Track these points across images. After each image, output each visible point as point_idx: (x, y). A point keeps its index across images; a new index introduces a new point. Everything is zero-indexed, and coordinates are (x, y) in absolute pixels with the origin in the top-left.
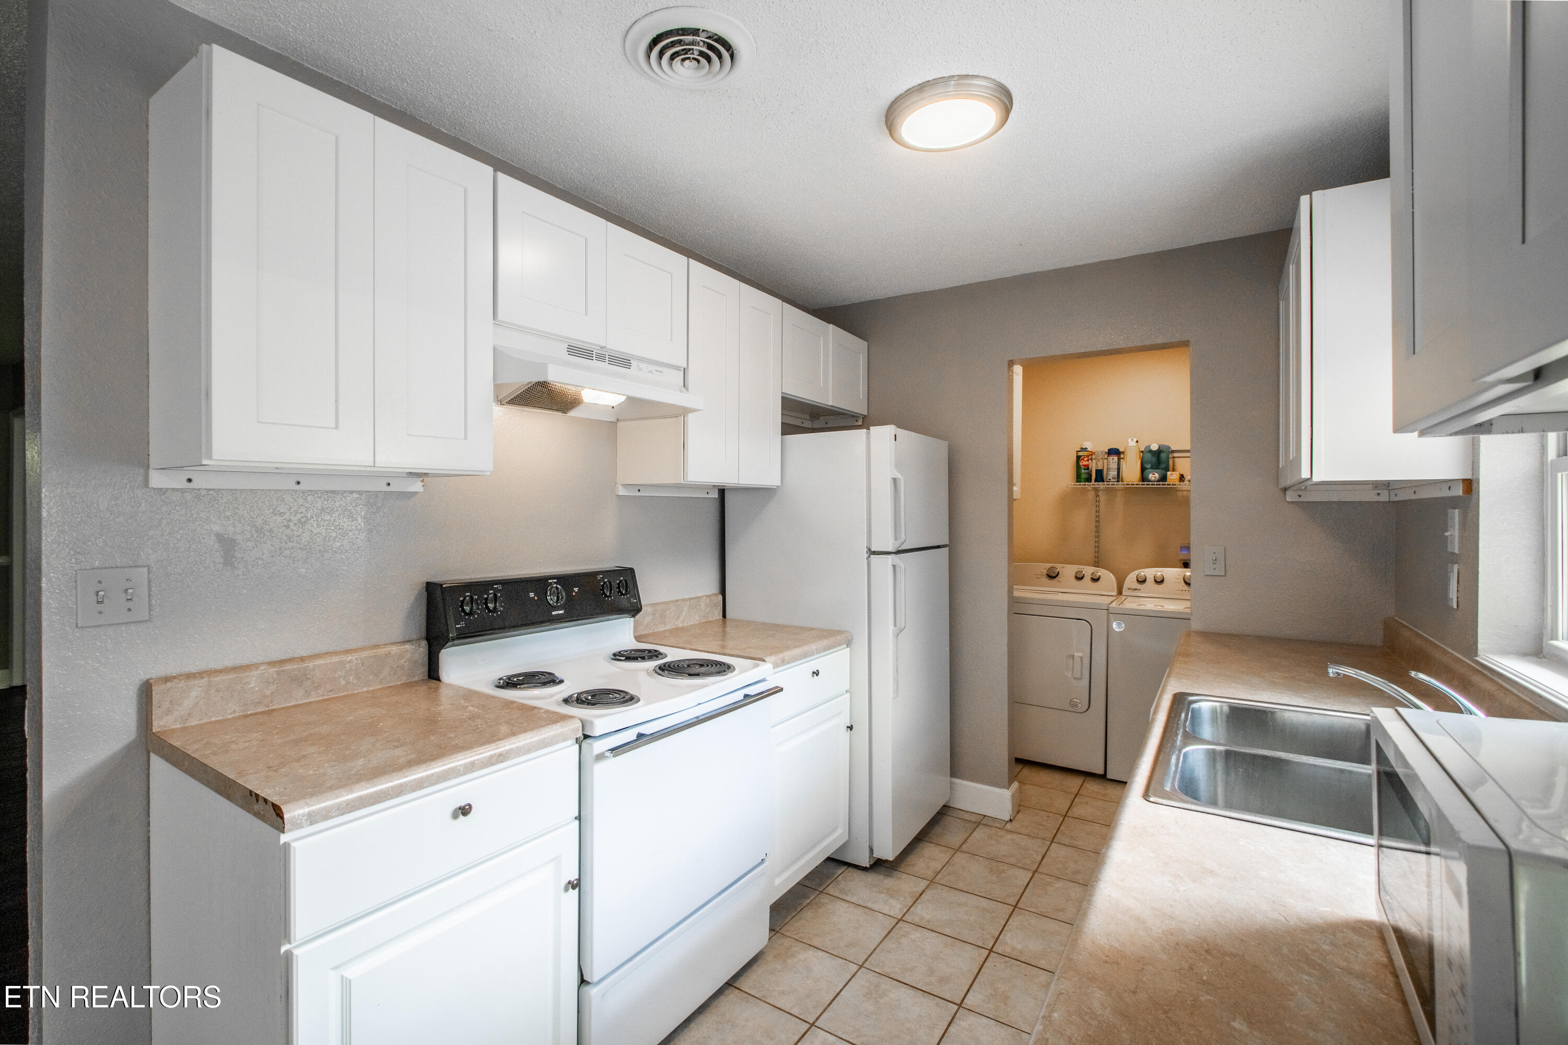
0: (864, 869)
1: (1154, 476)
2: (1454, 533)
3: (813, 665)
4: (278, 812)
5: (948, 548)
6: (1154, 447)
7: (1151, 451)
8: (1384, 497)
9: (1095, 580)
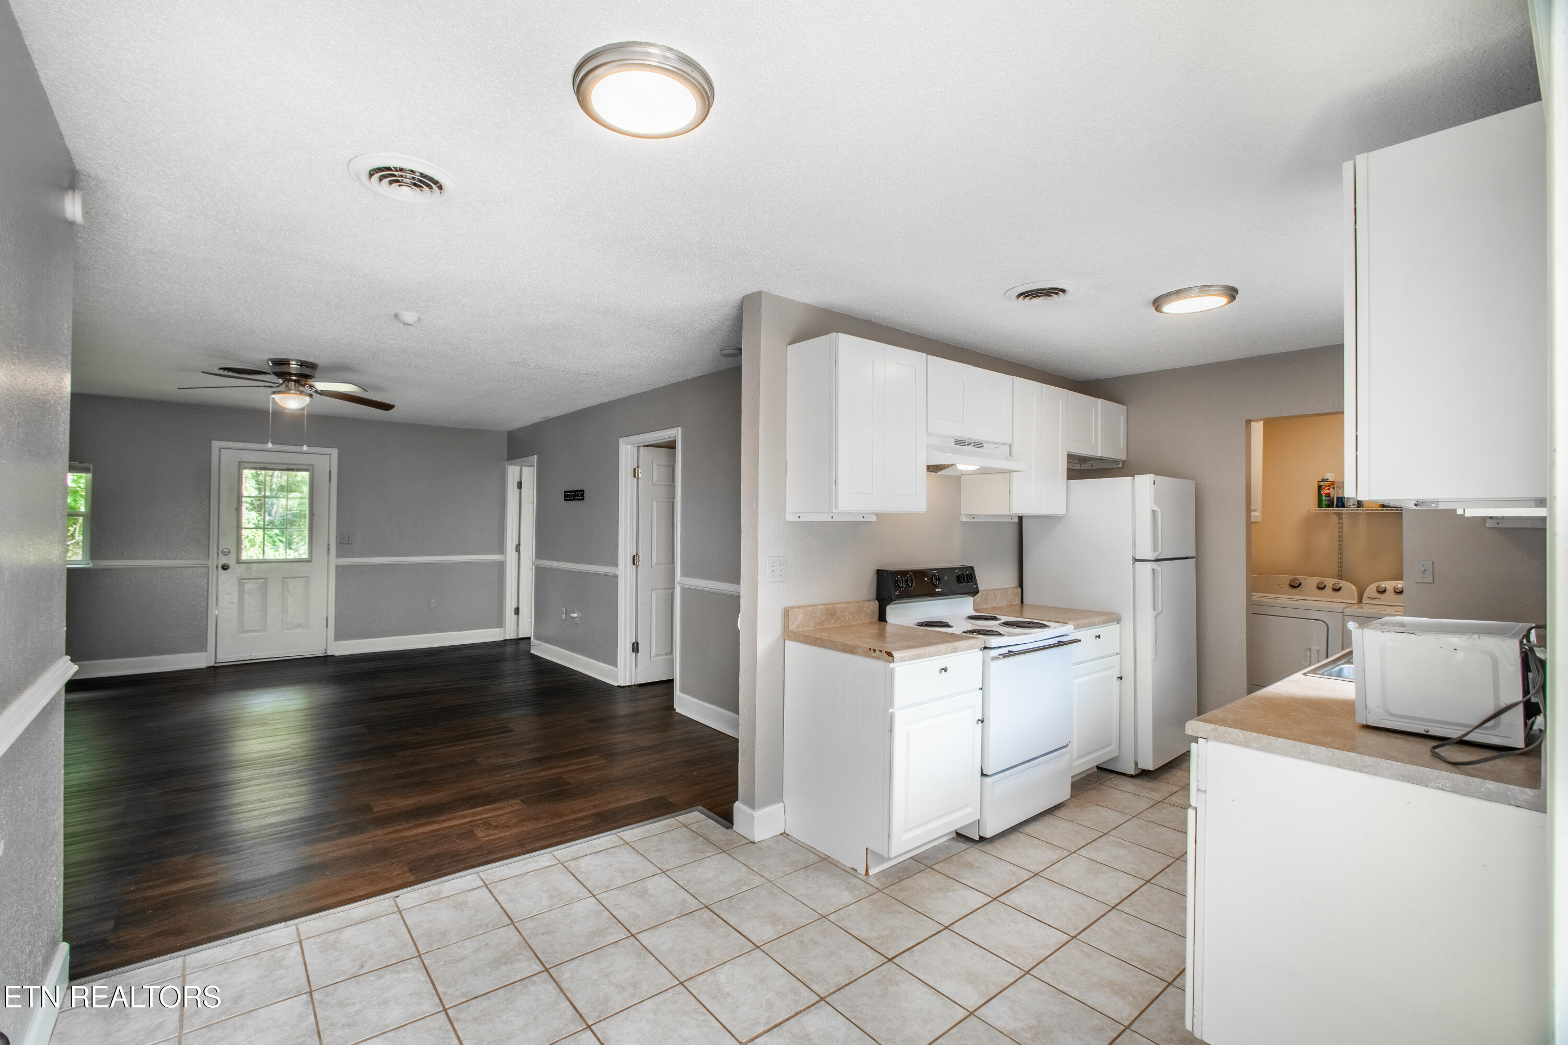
0: (1131, 776)
3: (1097, 631)
4: (890, 654)
5: (1195, 559)
9: (1337, 590)
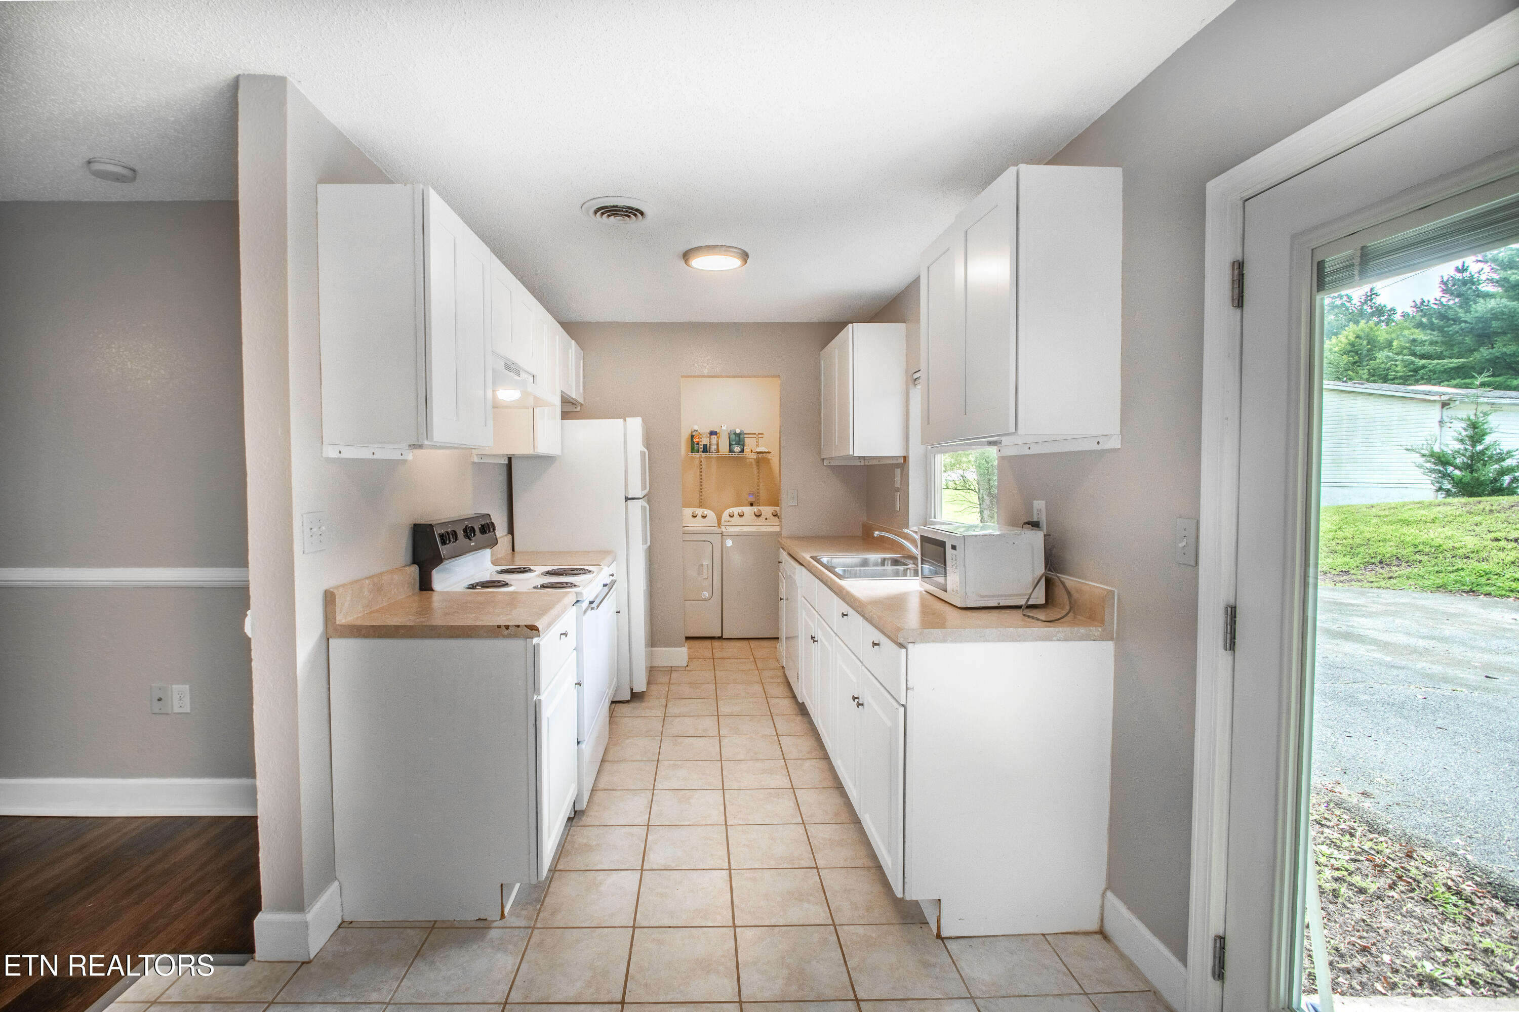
0: (627, 702)
1: (737, 449)
2: (898, 479)
4: (532, 628)
5: (649, 497)
6: (738, 431)
7: (735, 434)
8: (862, 464)
9: (704, 517)
